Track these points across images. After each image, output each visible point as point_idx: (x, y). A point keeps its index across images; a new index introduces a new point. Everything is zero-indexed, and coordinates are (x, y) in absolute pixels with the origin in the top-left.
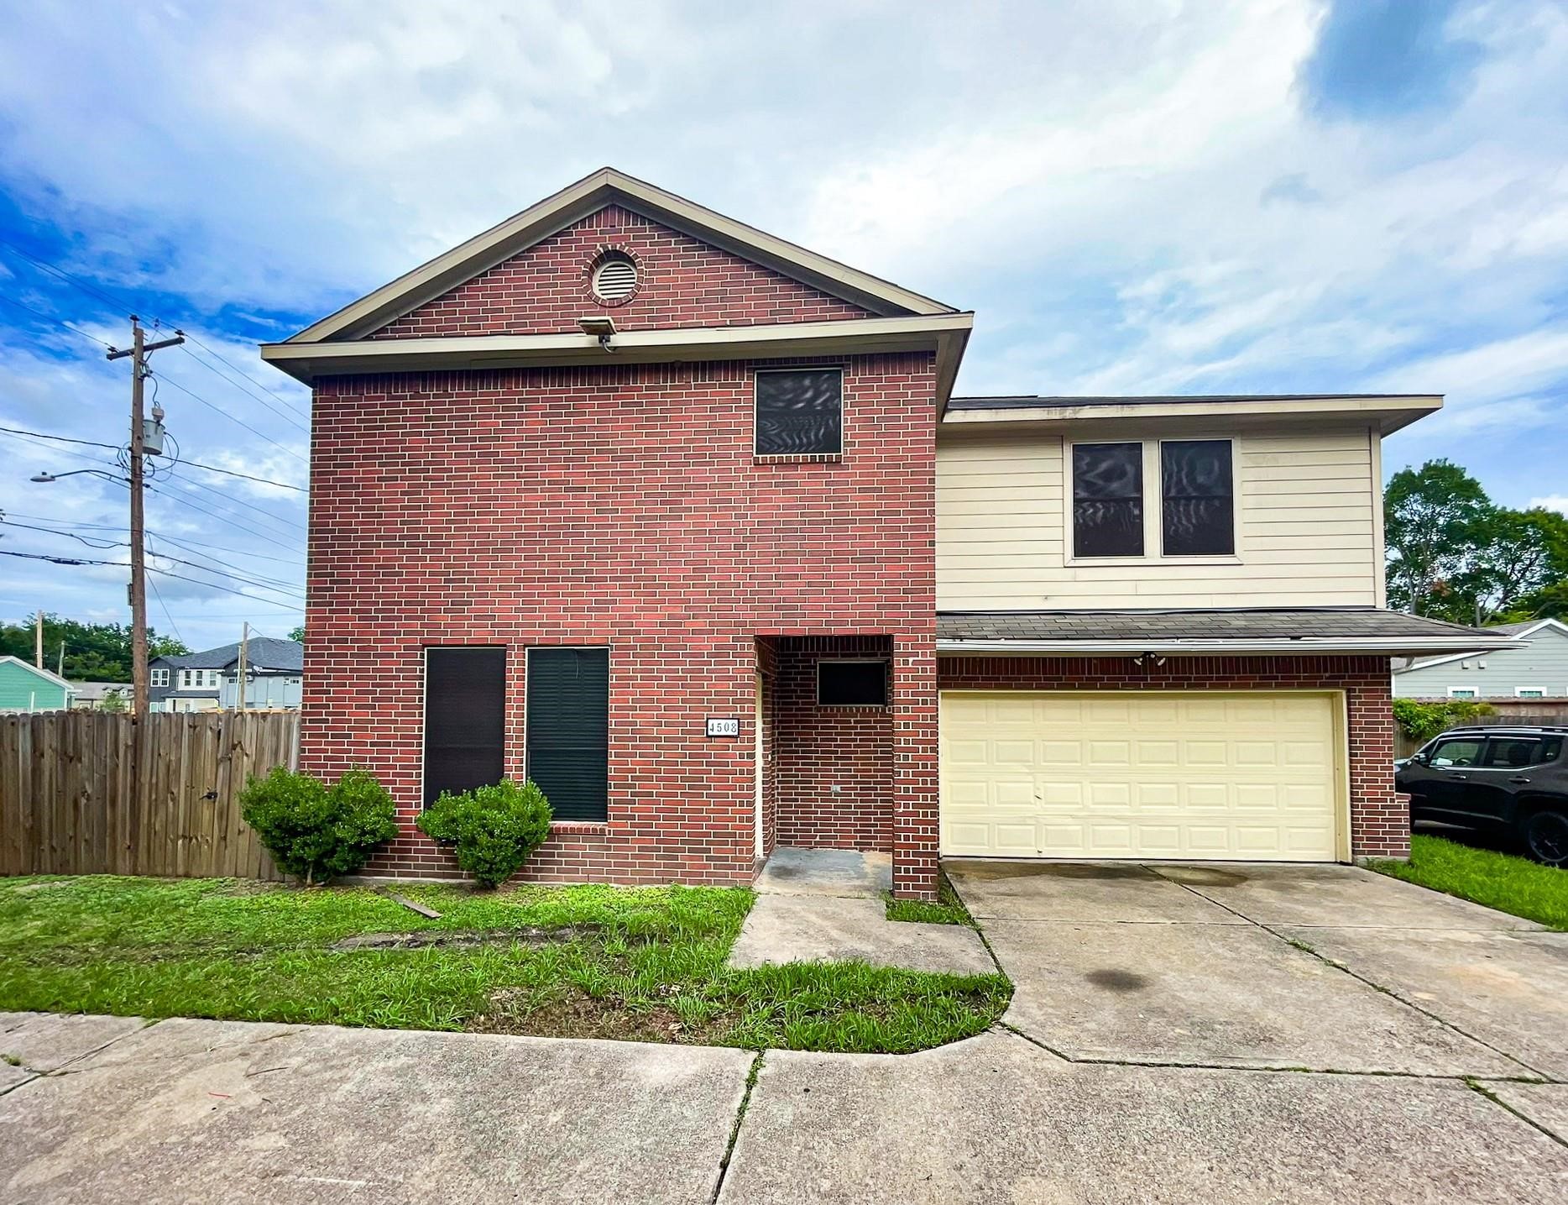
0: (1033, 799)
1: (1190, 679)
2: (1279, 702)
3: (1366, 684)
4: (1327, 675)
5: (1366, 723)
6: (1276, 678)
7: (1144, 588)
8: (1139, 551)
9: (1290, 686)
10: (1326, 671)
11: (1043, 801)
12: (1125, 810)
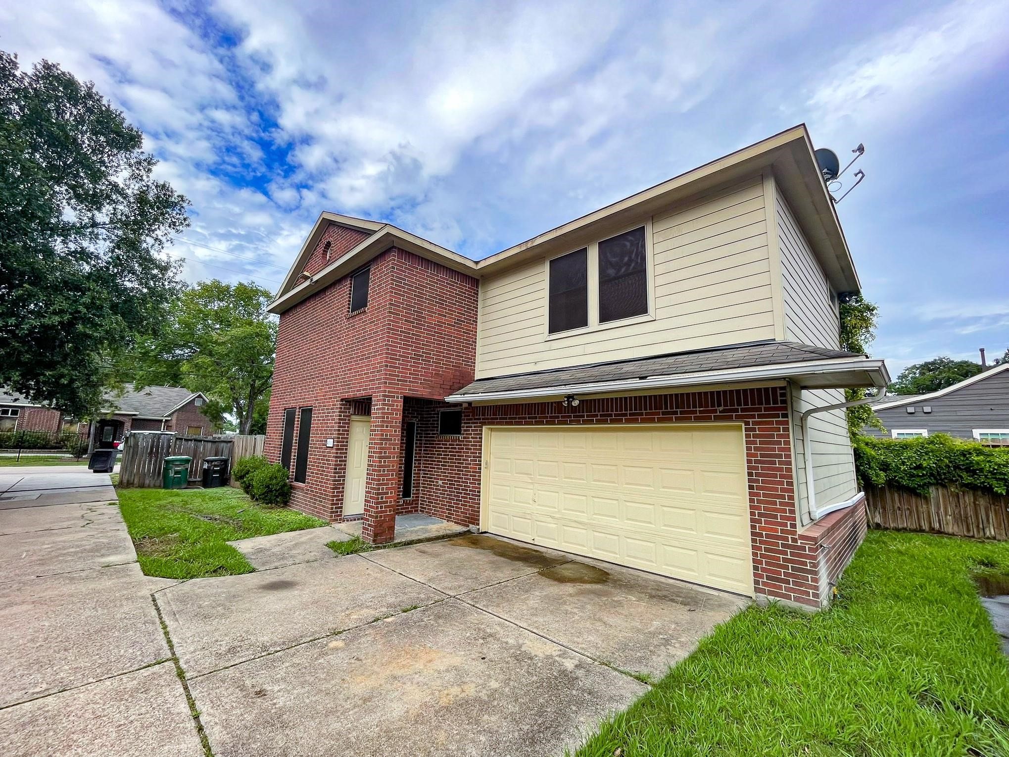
0: (531, 502)
1: (611, 415)
2: (696, 434)
3: (760, 416)
4: (721, 408)
5: (762, 455)
6: (676, 413)
7: (590, 349)
8: (584, 323)
9: (688, 419)
10: (719, 405)
11: (537, 504)
12: (583, 518)
